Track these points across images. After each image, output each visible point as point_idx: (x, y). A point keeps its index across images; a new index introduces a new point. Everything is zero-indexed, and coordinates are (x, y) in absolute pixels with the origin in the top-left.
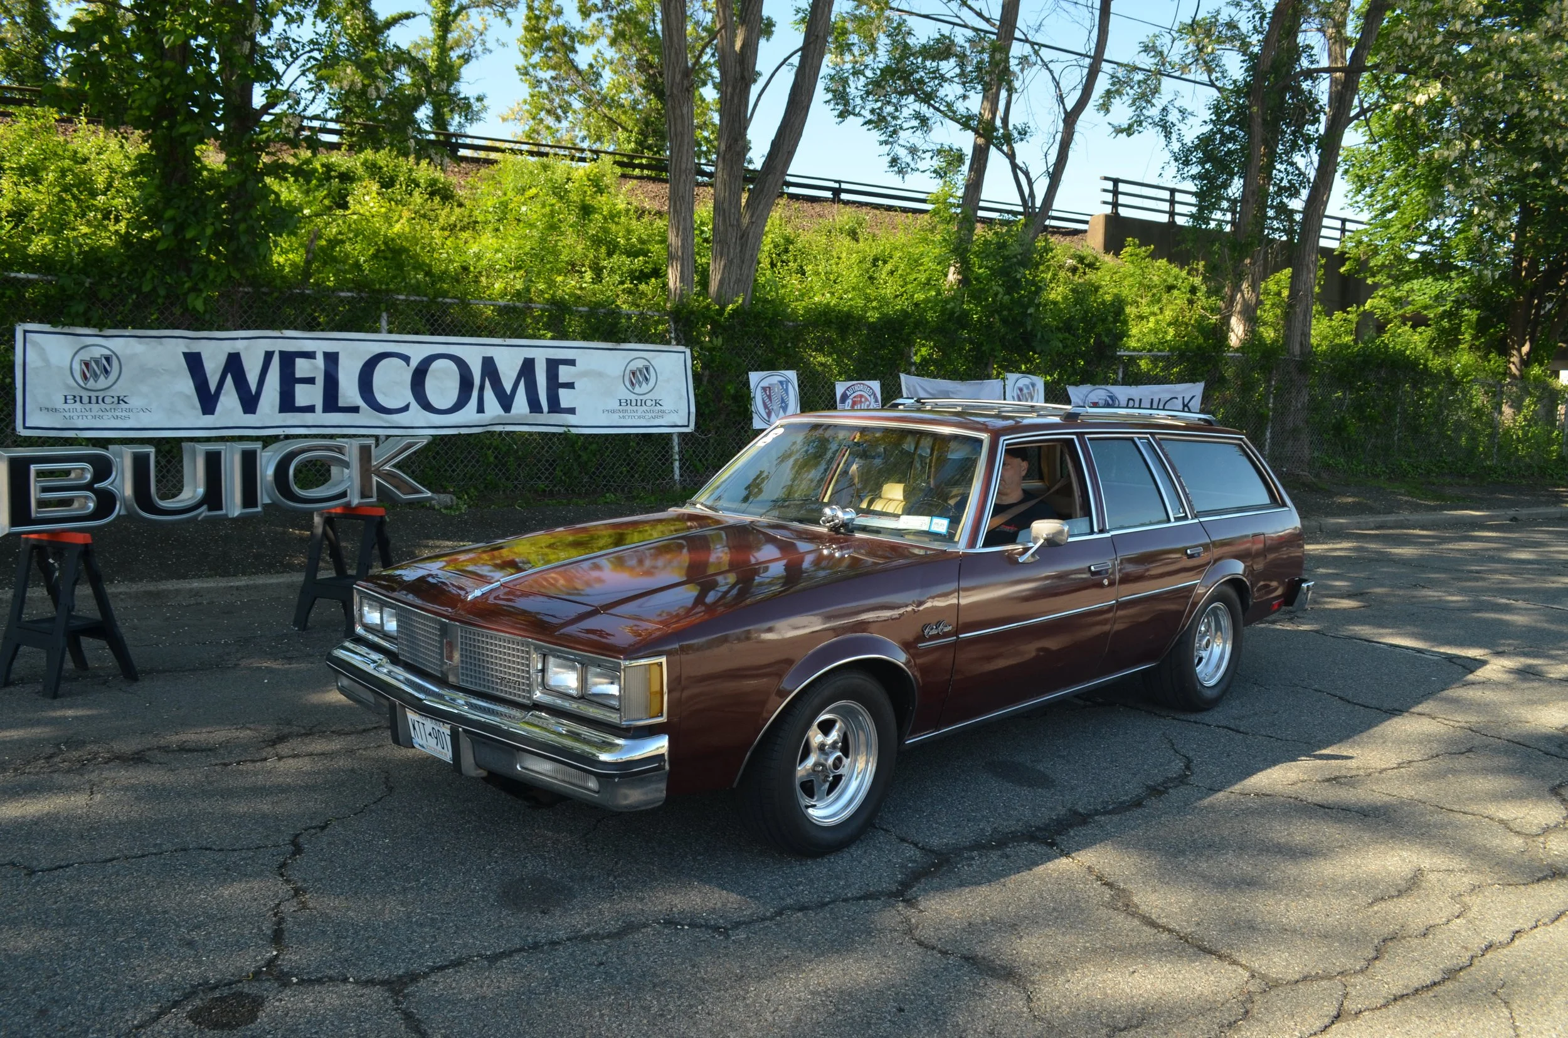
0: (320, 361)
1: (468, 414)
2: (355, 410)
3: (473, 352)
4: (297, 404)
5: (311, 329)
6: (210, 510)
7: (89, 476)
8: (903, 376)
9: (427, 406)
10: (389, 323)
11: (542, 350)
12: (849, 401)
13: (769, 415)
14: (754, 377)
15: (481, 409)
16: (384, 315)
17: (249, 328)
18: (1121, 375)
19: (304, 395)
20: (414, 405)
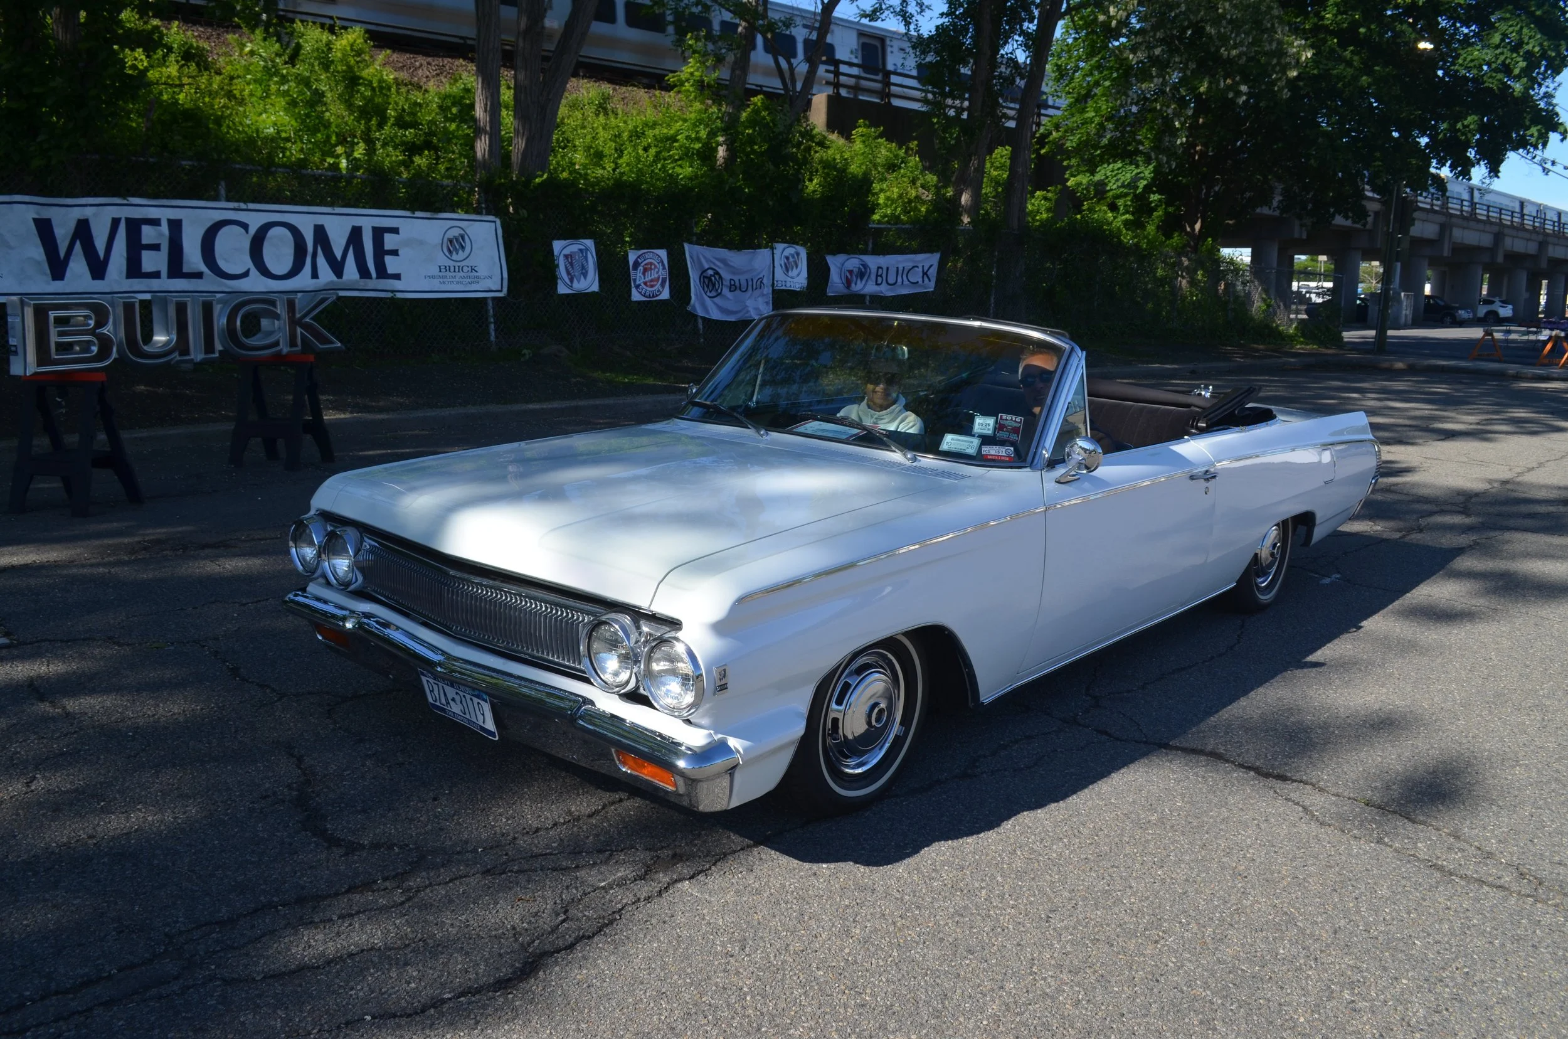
0: (165, 228)
1: (303, 280)
2: (199, 275)
3: (306, 220)
4: (143, 271)
5: (156, 196)
6: (180, 355)
7: (92, 323)
8: (686, 246)
9: (265, 272)
10: (228, 191)
11: (368, 220)
12: (641, 268)
13: (571, 280)
14: (557, 245)
15: (315, 275)
16: (223, 183)
17: (96, 195)
18: (871, 245)
19: (151, 261)
20: (254, 272)
